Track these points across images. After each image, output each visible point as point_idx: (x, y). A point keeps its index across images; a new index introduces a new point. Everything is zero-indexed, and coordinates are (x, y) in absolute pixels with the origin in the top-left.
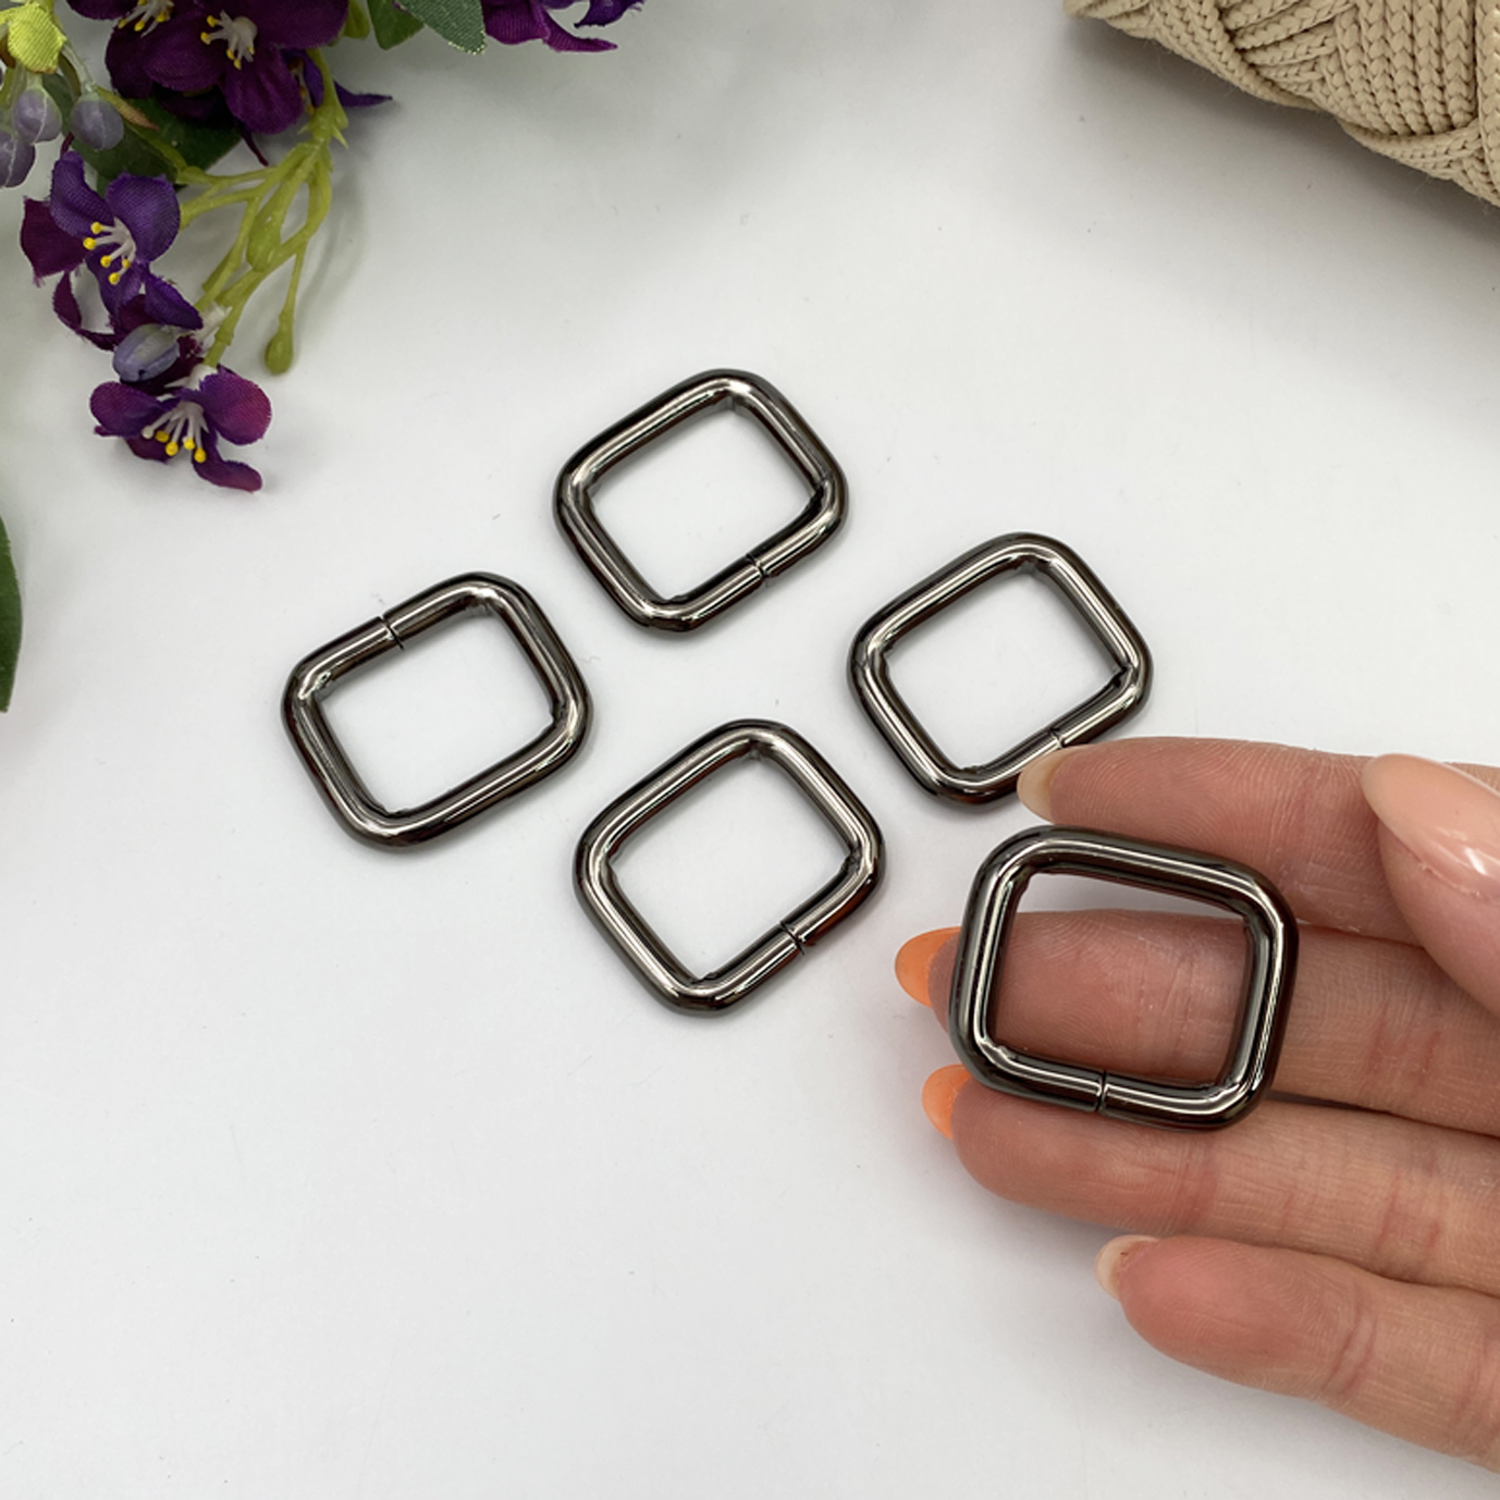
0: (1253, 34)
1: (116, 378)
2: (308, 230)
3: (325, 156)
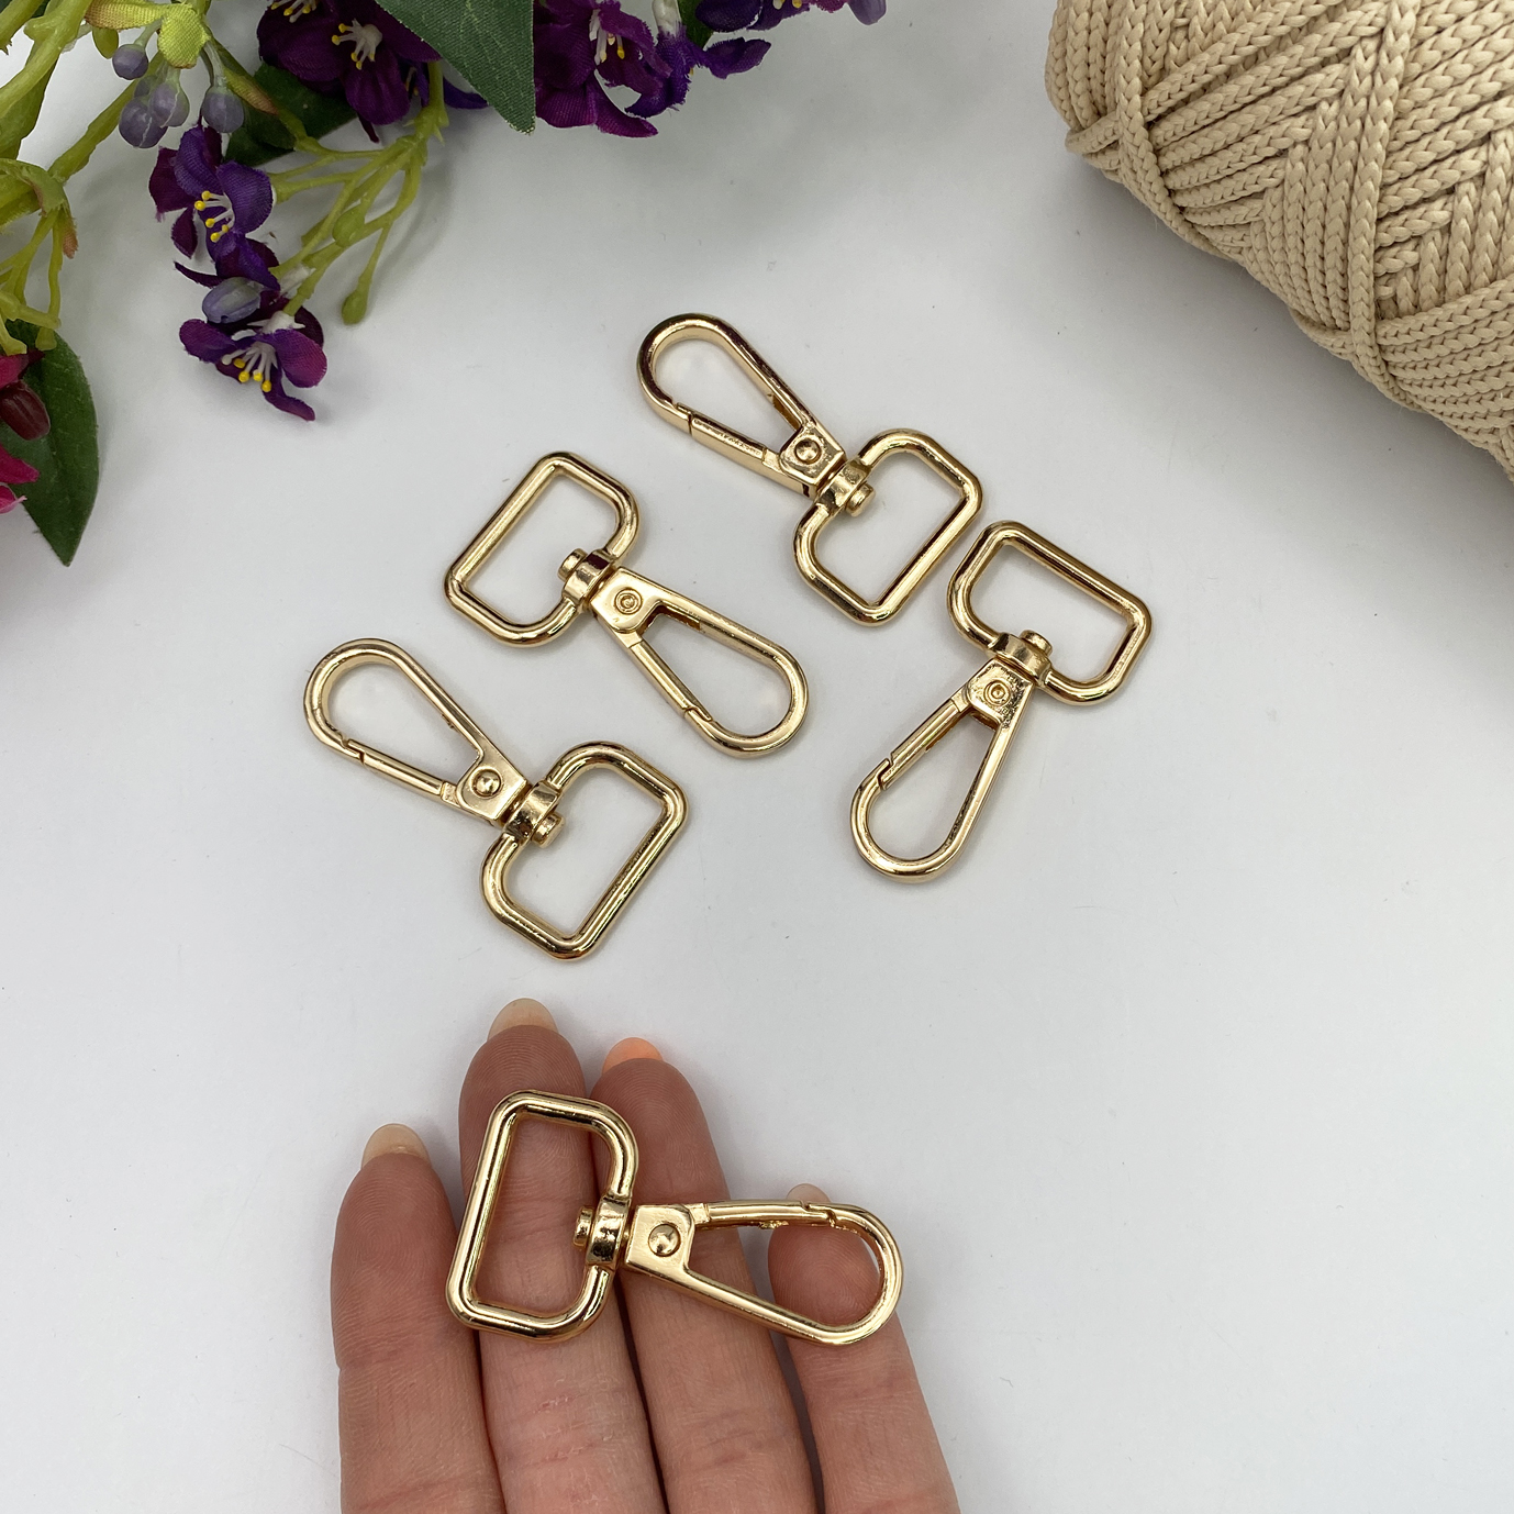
0: (1194, 214)
1: (204, 318)
2: (393, 214)
3: (421, 152)
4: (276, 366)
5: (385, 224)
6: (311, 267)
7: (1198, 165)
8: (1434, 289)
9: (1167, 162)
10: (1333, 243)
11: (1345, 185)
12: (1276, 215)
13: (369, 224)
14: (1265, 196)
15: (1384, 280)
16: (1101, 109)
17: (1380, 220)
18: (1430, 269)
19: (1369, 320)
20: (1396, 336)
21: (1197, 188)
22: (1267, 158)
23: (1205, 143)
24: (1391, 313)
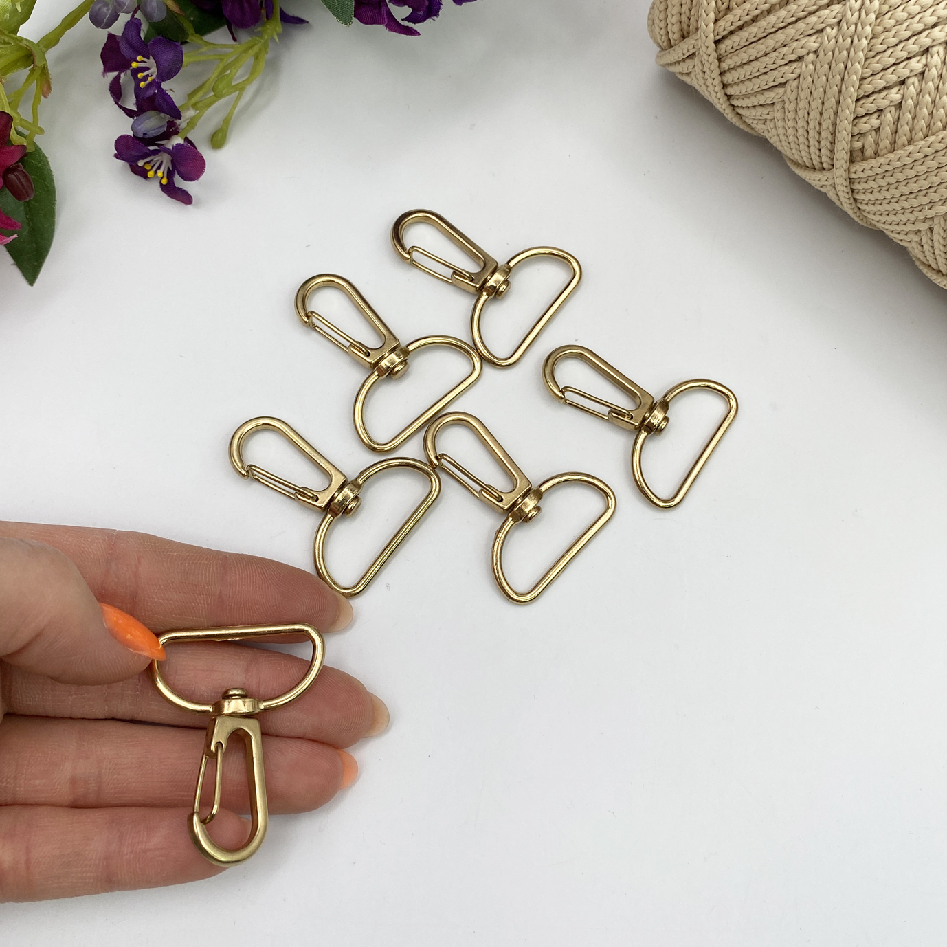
1: (131, 134)
2: (248, 81)
3: (266, 46)
4: (171, 168)
5: (241, 88)
6: (196, 110)
7: (746, 67)
8: (888, 142)
9: (725, 66)
10: (828, 114)
11: (839, 77)
12: (793, 97)
13: (234, 86)
14: (787, 85)
15: (857, 138)
16: (685, 33)
17: (857, 100)
18: (887, 130)
19: (846, 162)
20: (863, 172)
21: (742, 82)
22: (790, 62)
23: (752, 52)
24: (858, 159)
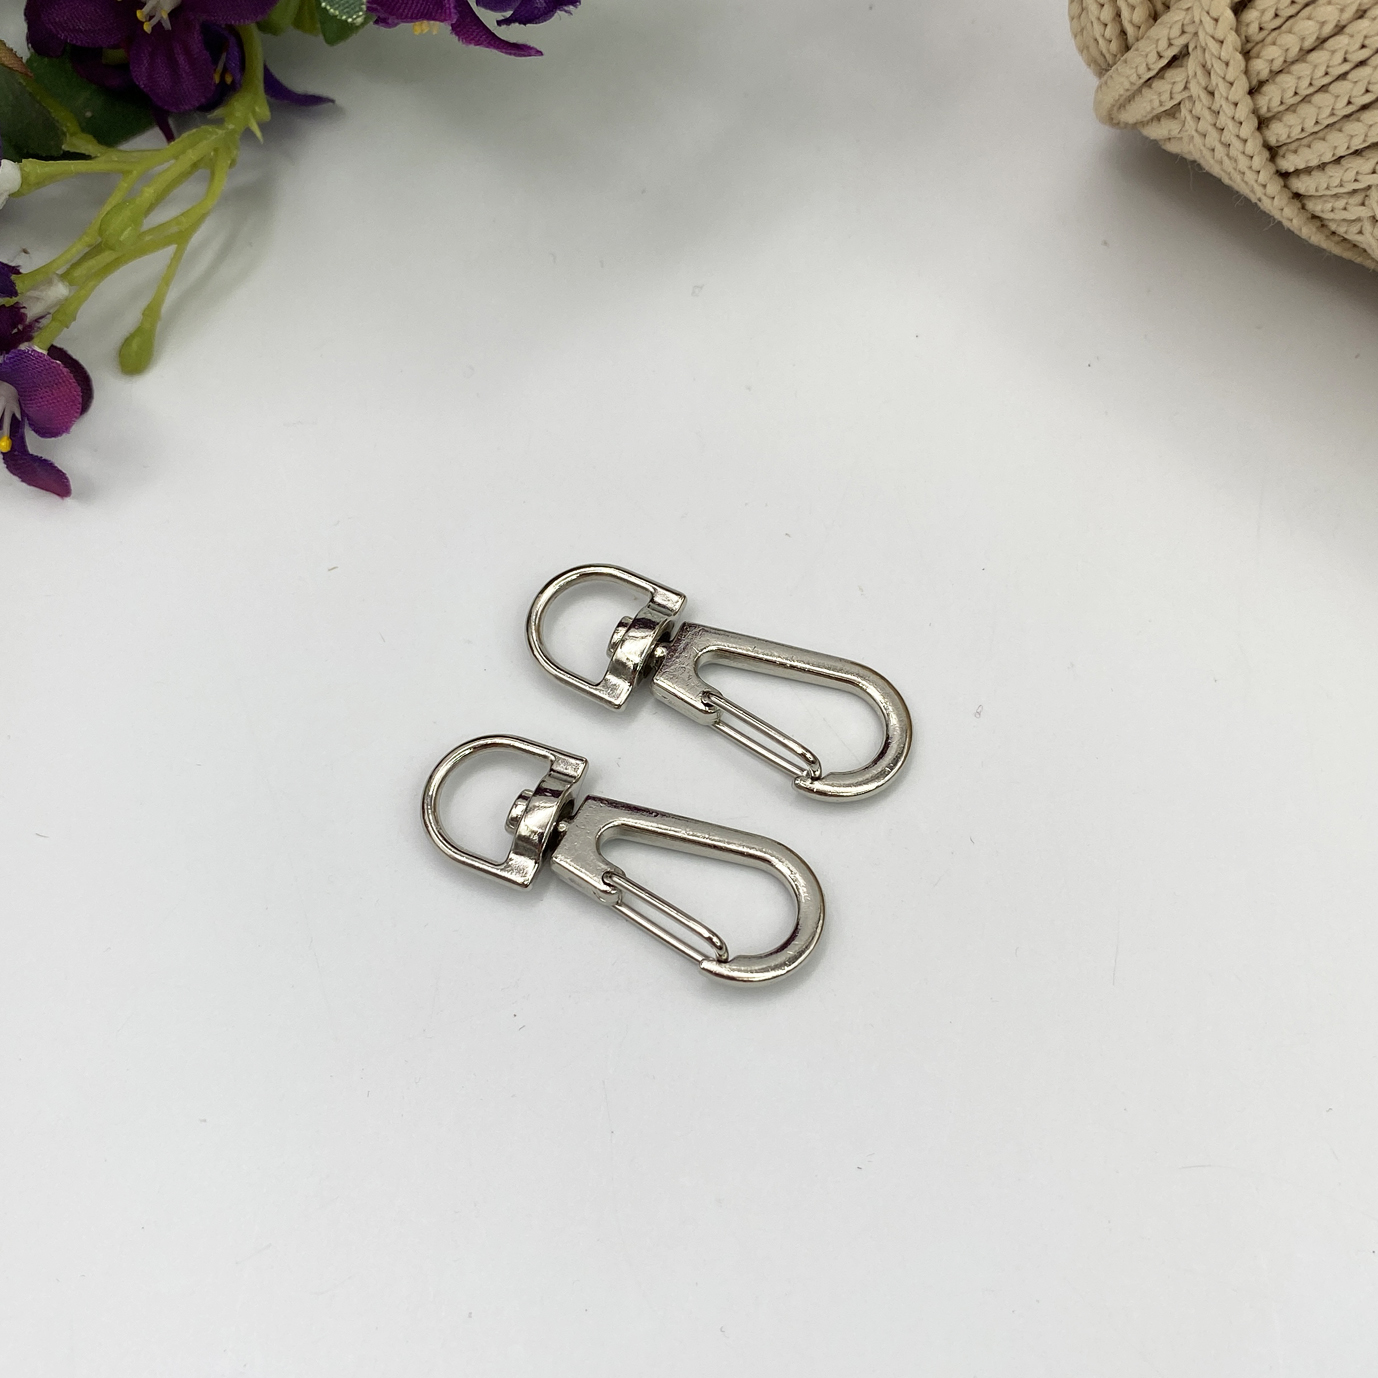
0: (1295, 152)
4: (18, 416)
5: (178, 235)
7: (1313, 56)
13: (153, 231)
